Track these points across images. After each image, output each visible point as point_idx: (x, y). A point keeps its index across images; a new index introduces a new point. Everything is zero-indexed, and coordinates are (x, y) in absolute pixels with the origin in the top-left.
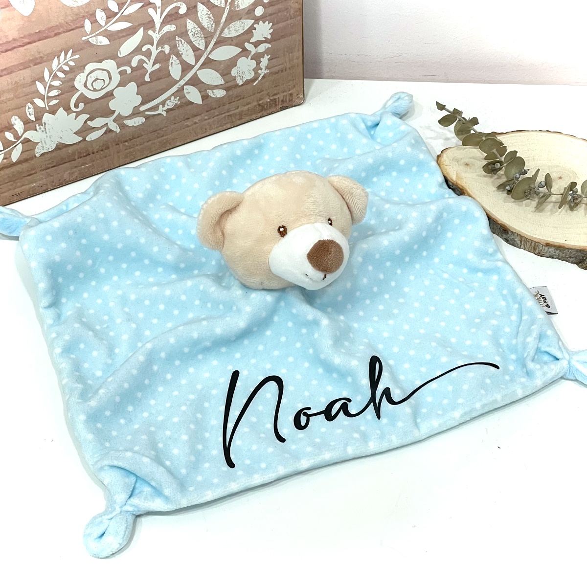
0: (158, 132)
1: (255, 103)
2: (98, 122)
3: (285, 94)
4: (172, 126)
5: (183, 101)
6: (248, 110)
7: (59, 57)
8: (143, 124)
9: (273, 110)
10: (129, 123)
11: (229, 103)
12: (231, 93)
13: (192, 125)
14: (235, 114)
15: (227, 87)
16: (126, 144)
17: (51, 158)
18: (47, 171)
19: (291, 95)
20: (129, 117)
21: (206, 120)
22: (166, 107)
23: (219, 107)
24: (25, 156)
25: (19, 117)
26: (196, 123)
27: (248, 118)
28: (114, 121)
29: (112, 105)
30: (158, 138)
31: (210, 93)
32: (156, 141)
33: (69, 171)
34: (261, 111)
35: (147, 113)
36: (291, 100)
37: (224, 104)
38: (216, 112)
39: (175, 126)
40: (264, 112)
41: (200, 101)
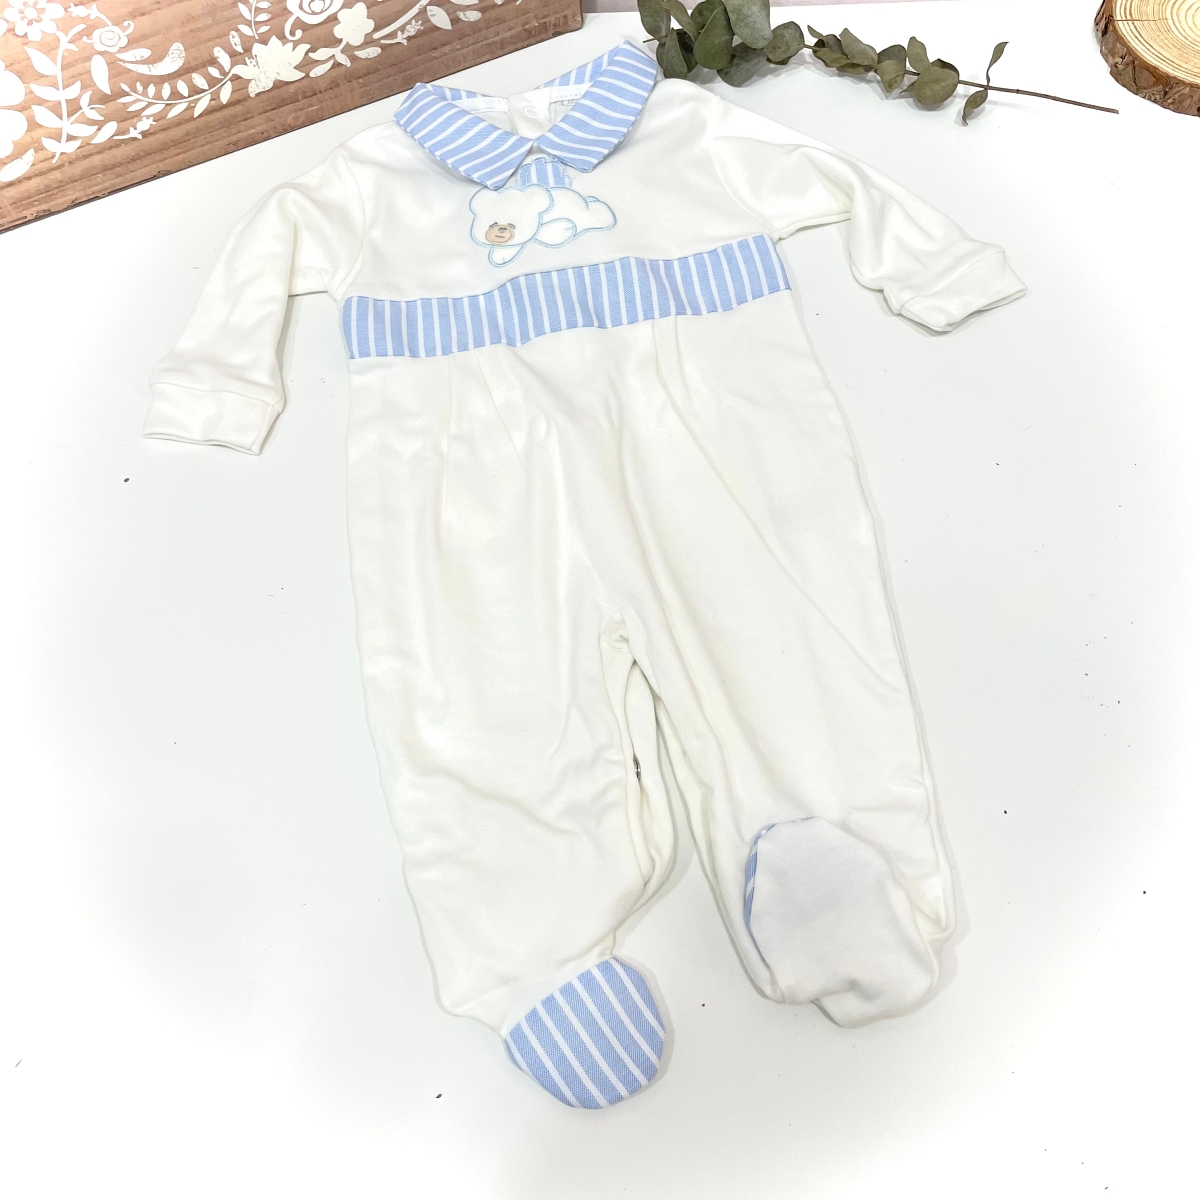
0: (401, 65)
1: (519, 29)
2: (322, 54)
3: (558, 16)
4: (417, 58)
5: (428, 25)
6: (511, 37)
8: (379, 56)
9: (544, 36)
10: (362, 54)
11: (487, 28)
12: (487, 15)
13: (441, 57)
14: (494, 43)
15: (483, 8)
16: (361, 80)
17: (269, 99)
18: (267, 114)
19: (565, 17)
20: (361, 47)
21: (458, 50)
22: (406, 35)
23: (474, 33)
24: (237, 96)
25: (224, 49)
26: (445, 54)
27: (512, 47)
28: (343, 51)
29: (338, 32)
30: (400, 72)
31: (461, 15)
32: (397, 77)
33: (293, 115)
34: (529, 38)
35: (382, 42)
36: (566, 24)
37: (480, 30)
38: (471, 40)
39: (420, 58)
40: (532, 40)
41: (448, 26)
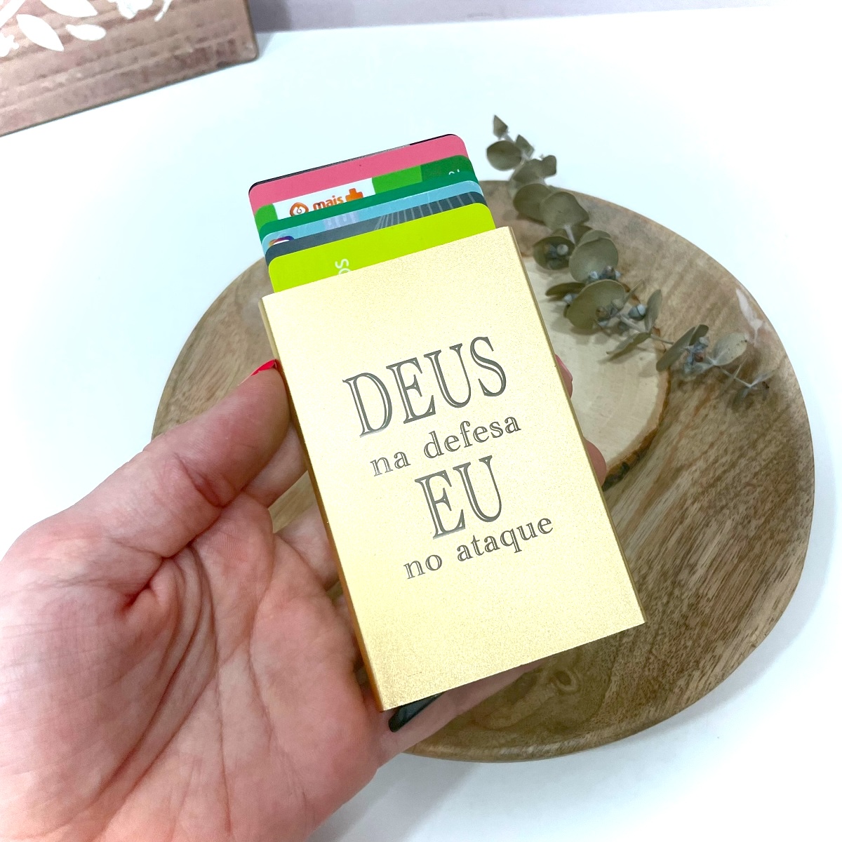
1: (166, 55)
3: (220, 40)
4: (19, 89)
5: (26, 43)
6: (157, 65)
9: (203, 67)
11: (118, 52)
12: (115, 32)
13: (55, 88)
14: (134, 73)
15: (106, 22)
19: (231, 42)
21: (79, 80)
23: (99, 57)
26: (61, 85)
27: (160, 80)
31: (72, 30)
36: (233, 52)
37: (107, 53)
38: (97, 66)
39: (24, 88)
40: (190, 72)
41: (58, 46)
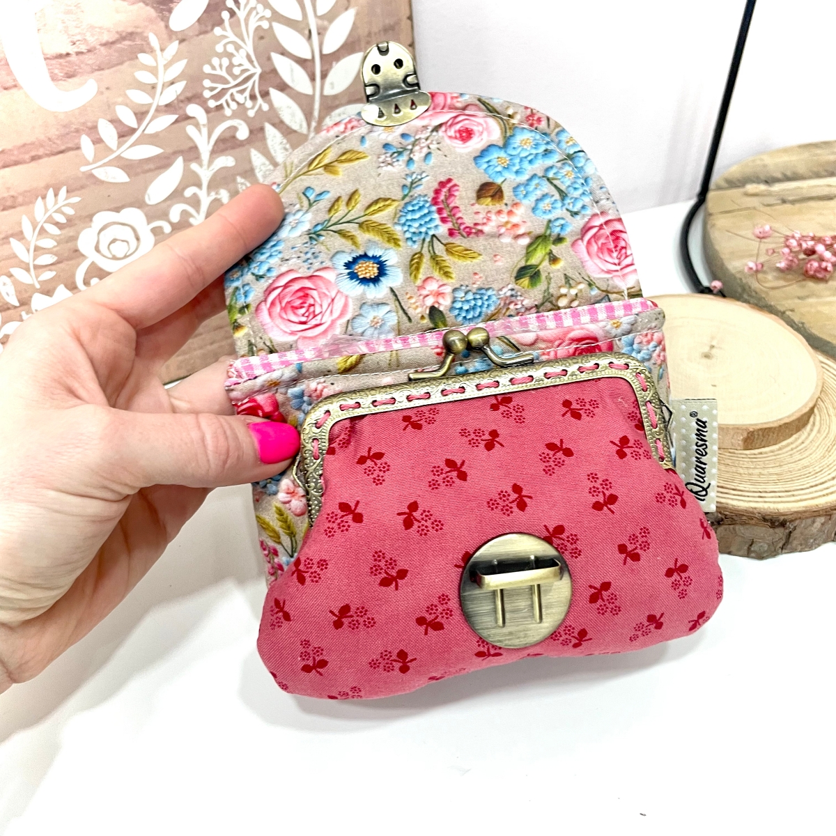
7: (44, 198)
